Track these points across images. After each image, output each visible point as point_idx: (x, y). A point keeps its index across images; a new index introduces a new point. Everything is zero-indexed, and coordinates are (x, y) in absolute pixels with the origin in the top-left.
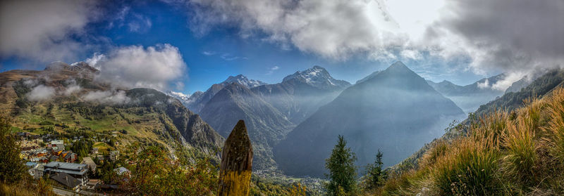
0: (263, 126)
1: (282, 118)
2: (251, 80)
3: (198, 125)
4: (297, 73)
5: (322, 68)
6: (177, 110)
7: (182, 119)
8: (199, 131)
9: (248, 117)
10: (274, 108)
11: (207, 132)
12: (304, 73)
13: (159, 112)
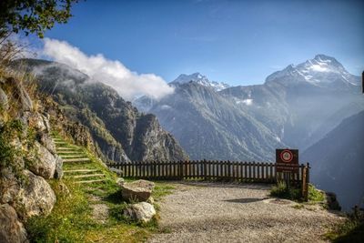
0: (245, 152)
1: (271, 139)
2: (213, 83)
3: (154, 133)
4: (290, 68)
5: (329, 58)
6: (112, 105)
7: (122, 120)
8: (157, 145)
9: (220, 136)
10: (258, 123)
11: (170, 148)
12: (301, 66)
13: (76, 104)
